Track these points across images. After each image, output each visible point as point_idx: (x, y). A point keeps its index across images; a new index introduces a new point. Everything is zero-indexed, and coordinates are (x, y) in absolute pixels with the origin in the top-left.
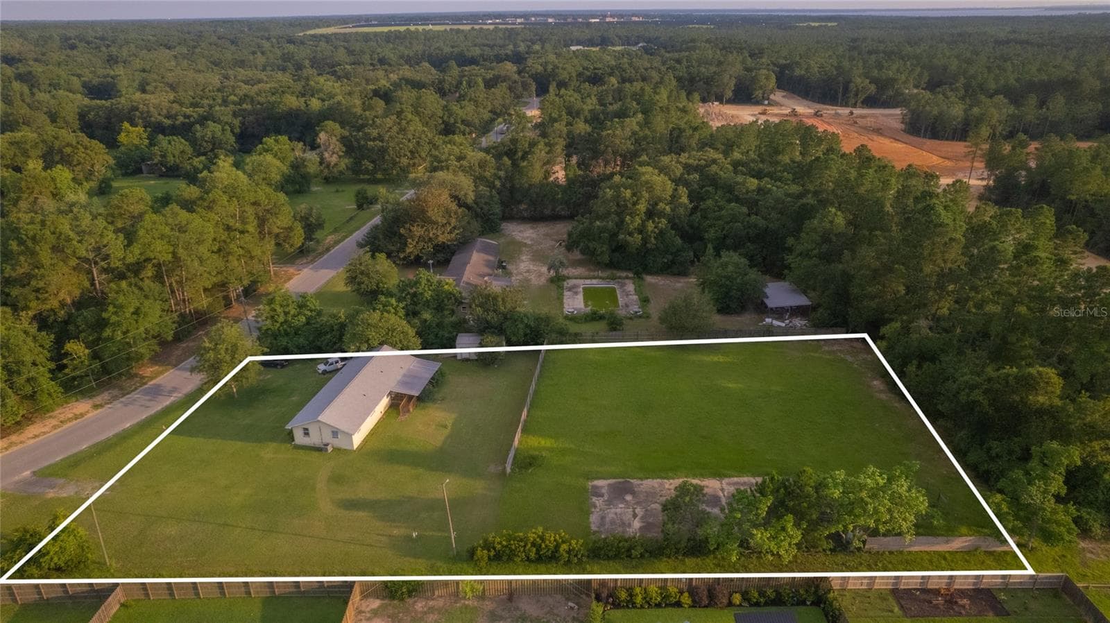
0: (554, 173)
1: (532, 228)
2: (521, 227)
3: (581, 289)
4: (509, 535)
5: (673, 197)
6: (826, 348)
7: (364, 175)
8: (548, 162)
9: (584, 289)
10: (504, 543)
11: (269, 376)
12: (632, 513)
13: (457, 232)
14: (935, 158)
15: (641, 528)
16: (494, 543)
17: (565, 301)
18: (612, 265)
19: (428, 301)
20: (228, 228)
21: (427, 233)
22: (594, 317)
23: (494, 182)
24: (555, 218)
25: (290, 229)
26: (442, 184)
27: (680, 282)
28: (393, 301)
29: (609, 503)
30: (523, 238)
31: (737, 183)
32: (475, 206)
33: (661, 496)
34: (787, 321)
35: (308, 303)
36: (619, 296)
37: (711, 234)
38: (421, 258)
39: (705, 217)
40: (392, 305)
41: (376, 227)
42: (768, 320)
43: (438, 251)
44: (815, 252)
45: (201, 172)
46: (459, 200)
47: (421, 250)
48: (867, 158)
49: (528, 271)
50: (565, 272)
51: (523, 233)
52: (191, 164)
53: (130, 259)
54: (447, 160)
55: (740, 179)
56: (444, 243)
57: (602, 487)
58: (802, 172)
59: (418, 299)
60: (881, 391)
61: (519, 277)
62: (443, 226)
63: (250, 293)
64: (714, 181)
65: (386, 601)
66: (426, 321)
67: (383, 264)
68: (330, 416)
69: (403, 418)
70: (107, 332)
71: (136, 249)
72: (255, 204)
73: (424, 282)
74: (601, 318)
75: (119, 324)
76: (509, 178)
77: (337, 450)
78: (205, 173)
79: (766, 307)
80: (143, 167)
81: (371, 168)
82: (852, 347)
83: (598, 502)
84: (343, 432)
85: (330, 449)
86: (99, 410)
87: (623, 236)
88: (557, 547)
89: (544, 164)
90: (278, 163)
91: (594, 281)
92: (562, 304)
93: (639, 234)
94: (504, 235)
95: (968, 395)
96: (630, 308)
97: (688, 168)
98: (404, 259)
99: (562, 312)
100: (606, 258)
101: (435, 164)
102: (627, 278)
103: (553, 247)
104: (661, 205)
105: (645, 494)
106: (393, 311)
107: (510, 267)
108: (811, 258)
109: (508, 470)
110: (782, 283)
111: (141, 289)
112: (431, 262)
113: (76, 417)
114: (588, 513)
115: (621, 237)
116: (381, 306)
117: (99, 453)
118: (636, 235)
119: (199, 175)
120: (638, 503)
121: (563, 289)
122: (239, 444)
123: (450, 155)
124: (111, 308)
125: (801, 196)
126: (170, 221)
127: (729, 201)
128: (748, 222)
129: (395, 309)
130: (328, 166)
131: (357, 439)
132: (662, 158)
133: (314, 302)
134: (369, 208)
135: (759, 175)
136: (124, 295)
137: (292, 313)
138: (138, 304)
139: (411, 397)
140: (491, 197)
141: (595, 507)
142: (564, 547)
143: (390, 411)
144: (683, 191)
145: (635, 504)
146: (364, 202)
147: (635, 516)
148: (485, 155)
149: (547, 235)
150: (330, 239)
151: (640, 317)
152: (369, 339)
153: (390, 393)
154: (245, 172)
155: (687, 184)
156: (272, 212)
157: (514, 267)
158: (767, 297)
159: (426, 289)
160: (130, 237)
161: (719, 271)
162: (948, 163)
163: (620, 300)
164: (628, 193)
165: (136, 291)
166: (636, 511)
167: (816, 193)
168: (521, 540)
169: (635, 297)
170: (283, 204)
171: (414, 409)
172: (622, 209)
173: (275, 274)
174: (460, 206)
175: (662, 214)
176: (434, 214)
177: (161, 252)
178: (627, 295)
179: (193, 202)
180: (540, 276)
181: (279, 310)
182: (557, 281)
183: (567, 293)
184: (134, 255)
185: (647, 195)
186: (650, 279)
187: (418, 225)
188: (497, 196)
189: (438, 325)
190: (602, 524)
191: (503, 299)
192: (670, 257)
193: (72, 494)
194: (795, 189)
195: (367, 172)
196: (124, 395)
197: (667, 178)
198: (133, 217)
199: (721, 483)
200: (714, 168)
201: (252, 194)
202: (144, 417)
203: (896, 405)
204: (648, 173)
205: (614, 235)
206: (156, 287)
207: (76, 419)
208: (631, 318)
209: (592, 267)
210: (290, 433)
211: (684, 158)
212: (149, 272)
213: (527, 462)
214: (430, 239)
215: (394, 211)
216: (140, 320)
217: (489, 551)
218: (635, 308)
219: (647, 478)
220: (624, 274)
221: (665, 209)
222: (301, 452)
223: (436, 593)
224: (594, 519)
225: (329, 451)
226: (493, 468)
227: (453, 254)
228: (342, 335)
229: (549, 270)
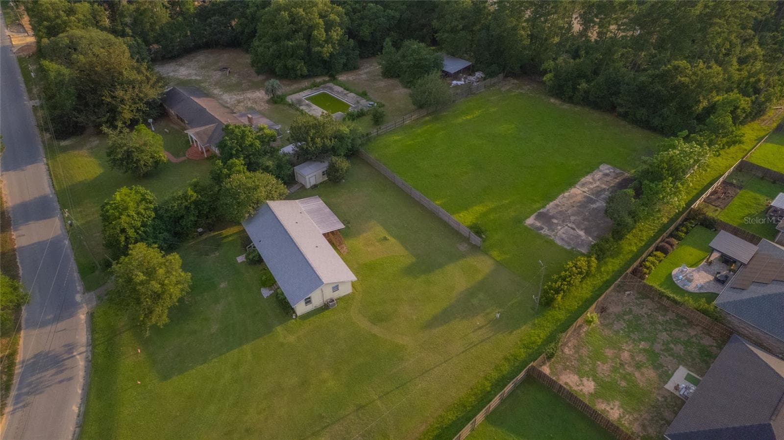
1: (180, 65)
2: (168, 67)
9: (307, 100)
10: (565, 283)
12: (570, 228)
15: (586, 233)
16: (560, 287)
17: (310, 114)
27: (361, 74)
29: (552, 230)
33: (566, 211)
34: (463, 79)
42: (454, 82)
50: (280, 92)
57: (534, 223)
65: (548, 364)
68: (327, 276)
69: (345, 250)
74: (358, 116)
77: (339, 300)
82: (513, 84)
83: (545, 233)
84: (344, 282)
88: (589, 267)
91: (307, 92)
96: (362, 103)
102: (326, 82)
103: (224, 75)
104: (332, 16)
105: (558, 215)
112: (150, 121)
114: (552, 241)
118: (326, 45)
121: (295, 106)
141: (549, 236)
145: (563, 223)
147: (573, 229)
149: (203, 68)
151: (379, 107)
163: (344, 100)
168: (570, 276)
169: (353, 94)
171: (344, 239)
175: (333, 23)
178: (345, 94)
182: (281, 100)
186: (340, 78)
190: (568, 243)
199: (578, 189)
218: (366, 102)
219: (545, 205)
220: (320, 80)
222: (313, 319)
224: (558, 242)
226: (462, 248)
229: (266, 94)
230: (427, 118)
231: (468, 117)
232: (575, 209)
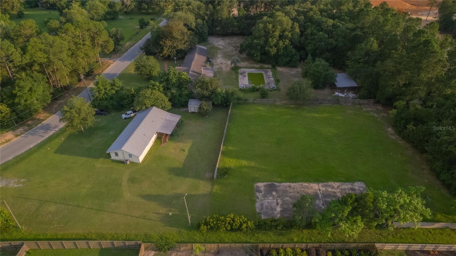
0: (232, 11)
1: (222, 40)
2: (218, 39)
3: (247, 74)
4: (217, 217)
5: (292, 28)
6: (364, 109)
7: (143, 10)
8: (230, 6)
9: (248, 73)
10: (215, 222)
11: (99, 120)
12: (276, 202)
13: (187, 43)
14: (408, 4)
15: (281, 211)
16: (209, 222)
17: (239, 81)
18: (262, 61)
19: (174, 84)
20: (76, 44)
21: (173, 44)
22: (253, 90)
23: (204, 17)
24: (233, 34)
25: (107, 41)
26: (180, 18)
27: (293, 71)
28: (157, 84)
29: (265, 196)
30: (219, 45)
31: (323, 22)
32: (196, 29)
33: (290, 193)
34: (346, 94)
35: (116, 84)
36: (265, 78)
37: (309, 48)
38: (171, 56)
39: (306, 39)
40: (157, 85)
41: (149, 40)
42: (337, 93)
43: (179, 53)
44: (362, 60)
45: (64, 9)
46: (188, 26)
47: (170, 52)
48: (386, 9)
49: (221, 63)
50: (239, 65)
51: (219, 43)
52: (60, 4)
53: (25, 61)
54: (182, 5)
55: (324, 19)
56: (181, 49)
57: (261, 187)
58: (354, 16)
59: (169, 82)
60: (392, 134)
61: (217, 67)
62: (181, 40)
63: (89, 74)
64: (310, 20)
65: (157, 252)
66: (173, 93)
67: (152, 61)
68: (128, 147)
69: (164, 145)
70: (17, 100)
71: (28, 57)
72: (89, 30)
73: (172, 74)
74: (257, 90)
75: (22, 96)
76: (212, 14)
77: (132, 163)
78: (66, 10)
79: (335, 86)
80: (39, 4)
81: (146, 7)
82: (377, 109)
83: (259, 195)
84: (134, 156)
85: (128, 163)
86: (19, 137)
87: (268, 48)
88: (241, 225)
89: (228, 8)
90: (102, 5)
91: (253, 70)
92: (238, 82)
93: (275, 47)
94: (209, 43)
95: (447, 148)
96: (271, 85)
97: (299, 13)
98: (163, 56)
99: (238, 87)
100: (259, 58)
101: (176, 7)
102: (268, 68)
103: (233, 50)
104: (287, 33)
105: (282, 192)
106: (157, 88)
107: (212, 61)
108: (359, 63)
109: (215, 176)
110: (343, 74)
111: (32, 77)
112: (175, 58)
113: (7, 141)
114: (255, 202)
115: (267, 48)
116: (151, 86)
117: (17, 163)
118: (274, 48)
119: (63, 11)
120: (279, 197)
121: (238, 74)
122: (85, 158)
123: (183, 2)
124: (17, 88)
125: (353, 30)
126: (44, 41)
127: (319, 31)
128: (328, 42)
129: (158, 87)
130: (126, 6)
131: (141, 158)
132: (286, 7)
133: (119, 83)
134: (145, 28)
135: (333, 17)
136: (23, 80)
137: (108, 89)
138: (31, 86)
139: (167, 135)
140: (203, 24)
141: (258, 198)
142: (245, 225)
143: (157, 140)
144: (296, 25)
145: (277, 197)
146: (143, 25)
147: (278, 204)
148: (200, 3)
149: (229, 44)
150: (128, 44)
151: (276, 90)
152: (146, 104)
153: (157, 132)
154: (86, 9)
155: (298, 21)
156: (98, 33)
157: (215, 61)
158: (337, 82)
159: (173, 77)
160: (24, 50)
161: (315, 68)
162: (414, 8)
163: (265, 80)
164: (270, 26)
165: (30, 79)
166: (278, 202)
167: (362, 28)
168: (223, 221)
169: (273, 79)
170: (103, 30)
171: (169, 140)
172: (267, 34)
173: (102, 63)
174: (189, 29)
175: (286, 37)
176: (176, 34)
177: (41, 57)
178: (269, 78)
179: (57, 29)
180: (227, 66)
181: (101, 88)
182: (235, 69)
183: (240, 76)
184: (27, 59)
185: (279, 27)
186: (279, 69)
187: (169, 40)
188: (206, 24)
189: (179, 95)
190: (262, 209)
191: (211, 83)
192: (289, 58)
193: (4, 185)
194: (350, 25)
195: (145, 9)
196: (30, 129)
197: (289, 18)
198: (28, 37)
199: (319, 186)
200: (311, 13)
201: (87, 25)
202: (39, 142)
203: (400, 142)
204: (280, 15)
205: (263, 47)
206: (40, 76)
207: (7, 142)
208: (271, 91)
209: (252, 62)
210: (109, 154)
211: (296, 7)
212: (37, 67)
213: (224, 172)
214: (175, 47)
215: (157, 32)
216: (33, 94)
217: (207, 226)
218: (273, 85)
219: (283, 182)
220: (267, 66)
221: (288, 35)
222: (115, 164)
223: (182, 249)
224: (257, 205)
225: (128, 164)
226: (208, 175)
227: (186, 54)
228: (133, 101)
229: (232, 64)
230: (292, 106)
231: (316, 115)
232: (298, 195)
